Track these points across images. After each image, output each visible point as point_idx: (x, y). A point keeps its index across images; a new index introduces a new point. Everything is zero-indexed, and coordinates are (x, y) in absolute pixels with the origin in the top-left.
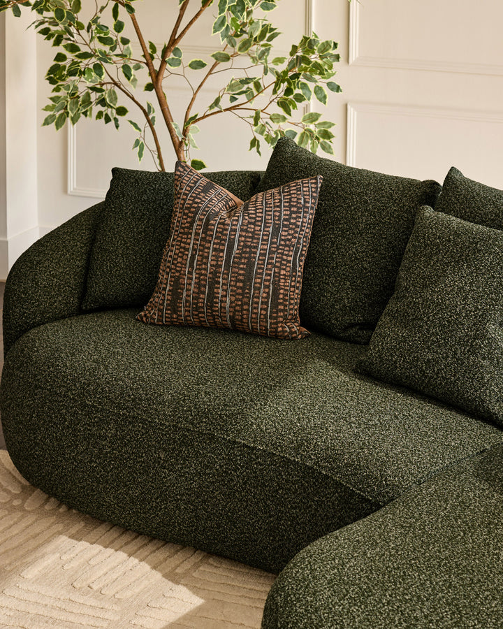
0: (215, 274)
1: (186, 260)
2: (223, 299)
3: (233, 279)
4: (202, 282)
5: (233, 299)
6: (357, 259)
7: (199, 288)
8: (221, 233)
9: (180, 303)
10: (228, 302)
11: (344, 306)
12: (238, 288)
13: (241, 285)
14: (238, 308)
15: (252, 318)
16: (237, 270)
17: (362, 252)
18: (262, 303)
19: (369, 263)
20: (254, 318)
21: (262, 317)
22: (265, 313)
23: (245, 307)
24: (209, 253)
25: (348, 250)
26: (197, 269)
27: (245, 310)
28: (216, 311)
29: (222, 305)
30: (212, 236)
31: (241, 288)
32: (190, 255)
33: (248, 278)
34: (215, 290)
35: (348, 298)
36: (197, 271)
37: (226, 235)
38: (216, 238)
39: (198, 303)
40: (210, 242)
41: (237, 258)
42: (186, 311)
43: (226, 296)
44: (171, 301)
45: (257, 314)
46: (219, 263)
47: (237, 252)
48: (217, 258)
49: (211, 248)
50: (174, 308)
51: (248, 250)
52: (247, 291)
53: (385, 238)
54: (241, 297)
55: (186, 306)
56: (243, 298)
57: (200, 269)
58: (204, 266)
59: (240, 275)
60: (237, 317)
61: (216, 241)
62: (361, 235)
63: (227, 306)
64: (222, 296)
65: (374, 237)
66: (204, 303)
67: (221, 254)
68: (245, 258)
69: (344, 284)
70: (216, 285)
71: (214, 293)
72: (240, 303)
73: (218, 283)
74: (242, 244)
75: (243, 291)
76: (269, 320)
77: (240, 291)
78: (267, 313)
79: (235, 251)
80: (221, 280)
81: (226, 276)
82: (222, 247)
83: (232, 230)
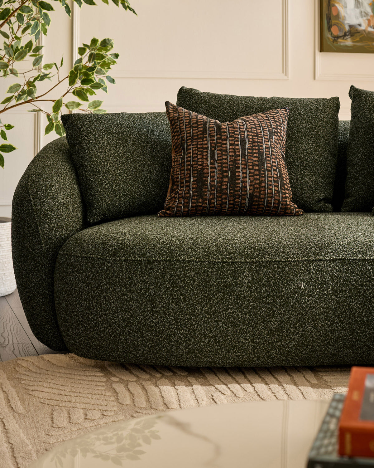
0: (235, 162)
1: (207, 155)
2: (244, 180)
3: (250, 164)
4: (225, 169)
5: (252, 179)
6: (308, 153)
7: (222, 174)
8: (234, 133)
9: (205, 188)
10: (248, 181)
11: (311, 187)
12: (255, 170)
13: (257, 168)
14: (256, 186)
15: (268, 193)
16: (252, 158)
17: (310, 148)
18: (274, 181)
19: (317, 155)
20: (270, 194)
21: (276, 192)
22: (277, 189)
23: (263, 185)
24: (226, 147)
25: (298, 148)
26: (218, 160)
27: (263, 187)
28: (237, 191)
29: (244, 184)
30: (226, 136)
31: (257, 170)
32: (209, 152)
33: (261, 163)
34: (237, 174)
35: (312, 181)
36: (219, 162)
37: (238, 134)
38: (230, 137)
39: (222, 185)
40: (226, 140)
41: (250, 149)
42: (211, 194)
43: (246, 177)
44: (196, 188)
45: (272, 189)
46: (237, 153)
47: (249, 145)
48: (234, 150)
49: (228, 143)
50: (200, 192)
51: (256, 144)
52: (262, 172)
53: (323, 137)
54: (258, 177)
55: (212, 190)
56: (260, 177)
57: (220, 160)
58: (224, 157)
59: (255, 161)
60: (256, 194)
61: (231, 139)
62: (305, 137)
63: (248, 185)
64: (243, 178)
65: (315, 137)
66: (227, 185)
67: (237, 147)
68: (256, 149)
69: (304, 172)
70: (237, 170)
71: (236, 176)
72: (258, 182)
73: (239, 168)
74: (251, 140)
75: (260, 172)
76: (281, 195)
77: (257, 173)
78: (279, 189)
79: (247, 145)
80: (240, 165)
81: (243, 162)
82: (236, 143)
83: (241, 131)
